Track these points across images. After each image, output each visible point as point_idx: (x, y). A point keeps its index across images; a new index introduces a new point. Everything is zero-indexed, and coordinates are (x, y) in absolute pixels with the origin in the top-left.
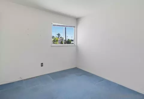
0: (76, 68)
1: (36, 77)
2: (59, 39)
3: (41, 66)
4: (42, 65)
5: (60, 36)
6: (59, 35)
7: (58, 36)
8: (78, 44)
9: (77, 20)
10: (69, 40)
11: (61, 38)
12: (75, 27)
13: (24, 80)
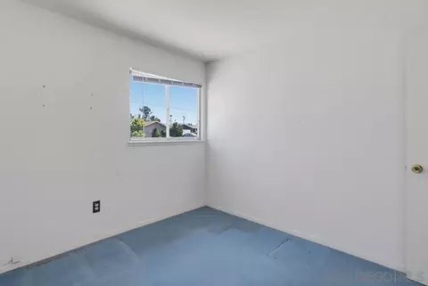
0: (206, 207)
1: (75, 251)
2: (145, 124)
3: (94, 211)
4: (96, 207)
5: (151, 115)
6: (146, 110)
7: (142, 114)
8: (209, 138)
9: (208, 65)
10: (175, 125)
11: (153, 118)
12: (200, 86)
13: (27, 267)
